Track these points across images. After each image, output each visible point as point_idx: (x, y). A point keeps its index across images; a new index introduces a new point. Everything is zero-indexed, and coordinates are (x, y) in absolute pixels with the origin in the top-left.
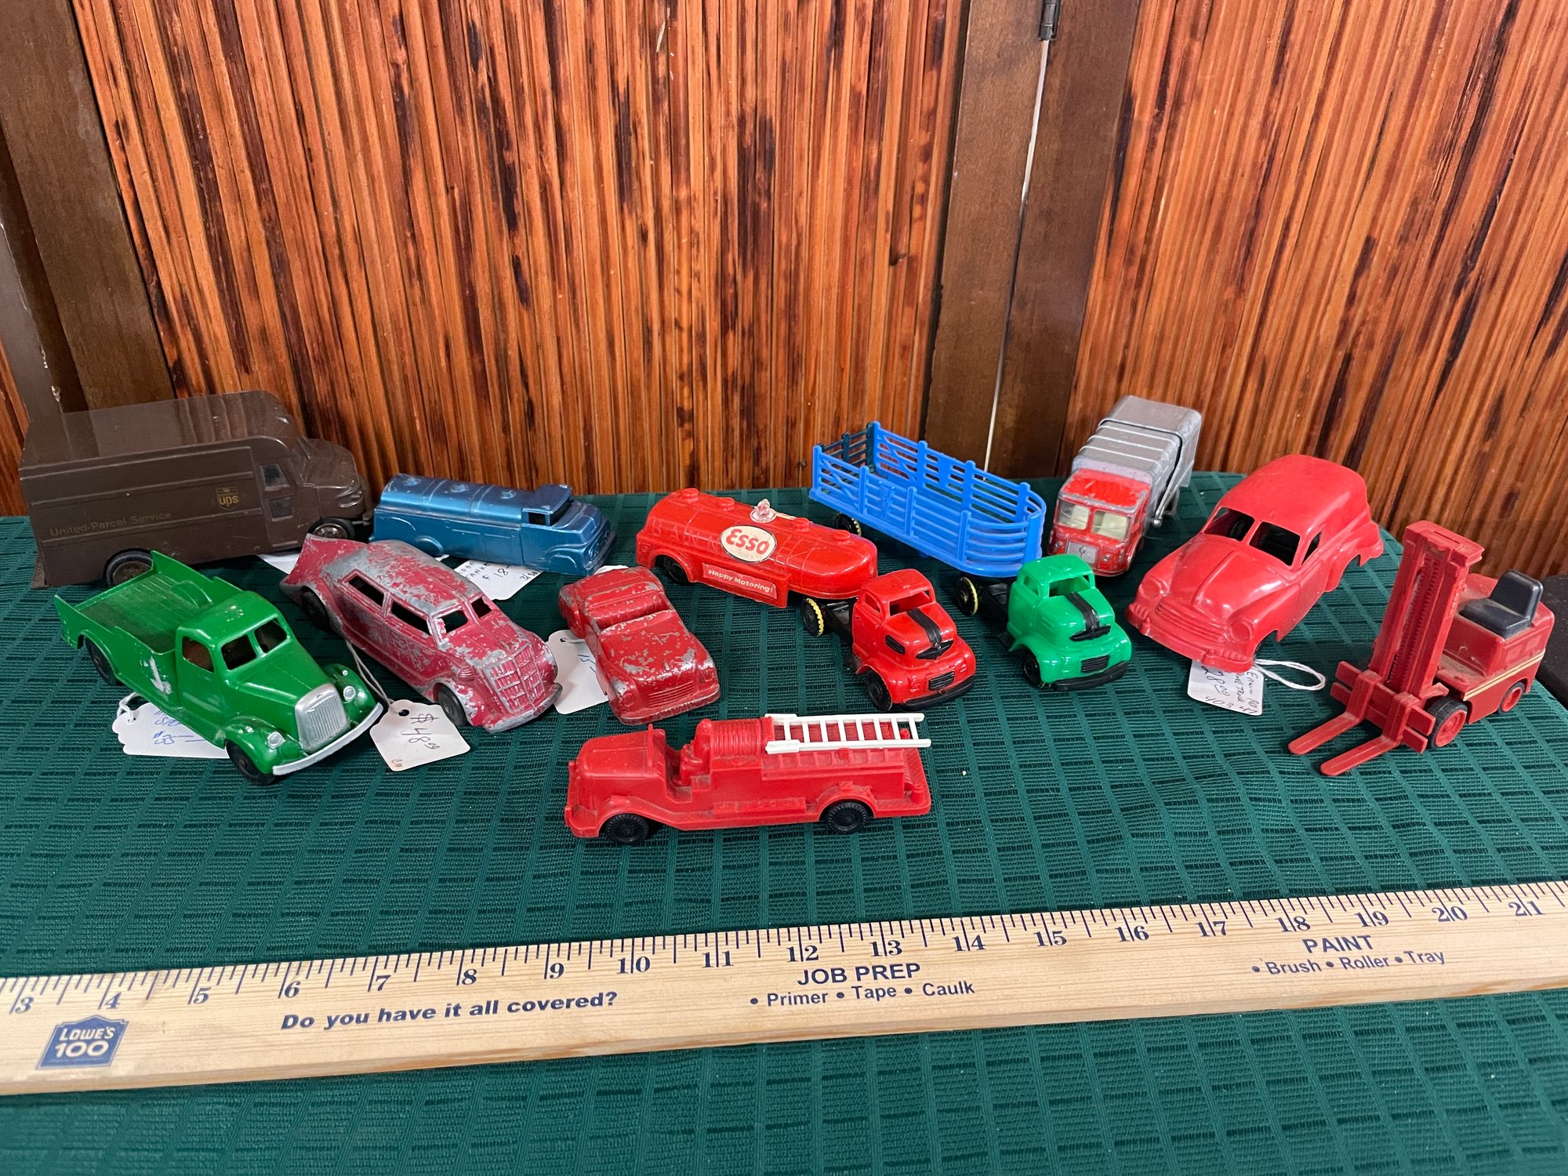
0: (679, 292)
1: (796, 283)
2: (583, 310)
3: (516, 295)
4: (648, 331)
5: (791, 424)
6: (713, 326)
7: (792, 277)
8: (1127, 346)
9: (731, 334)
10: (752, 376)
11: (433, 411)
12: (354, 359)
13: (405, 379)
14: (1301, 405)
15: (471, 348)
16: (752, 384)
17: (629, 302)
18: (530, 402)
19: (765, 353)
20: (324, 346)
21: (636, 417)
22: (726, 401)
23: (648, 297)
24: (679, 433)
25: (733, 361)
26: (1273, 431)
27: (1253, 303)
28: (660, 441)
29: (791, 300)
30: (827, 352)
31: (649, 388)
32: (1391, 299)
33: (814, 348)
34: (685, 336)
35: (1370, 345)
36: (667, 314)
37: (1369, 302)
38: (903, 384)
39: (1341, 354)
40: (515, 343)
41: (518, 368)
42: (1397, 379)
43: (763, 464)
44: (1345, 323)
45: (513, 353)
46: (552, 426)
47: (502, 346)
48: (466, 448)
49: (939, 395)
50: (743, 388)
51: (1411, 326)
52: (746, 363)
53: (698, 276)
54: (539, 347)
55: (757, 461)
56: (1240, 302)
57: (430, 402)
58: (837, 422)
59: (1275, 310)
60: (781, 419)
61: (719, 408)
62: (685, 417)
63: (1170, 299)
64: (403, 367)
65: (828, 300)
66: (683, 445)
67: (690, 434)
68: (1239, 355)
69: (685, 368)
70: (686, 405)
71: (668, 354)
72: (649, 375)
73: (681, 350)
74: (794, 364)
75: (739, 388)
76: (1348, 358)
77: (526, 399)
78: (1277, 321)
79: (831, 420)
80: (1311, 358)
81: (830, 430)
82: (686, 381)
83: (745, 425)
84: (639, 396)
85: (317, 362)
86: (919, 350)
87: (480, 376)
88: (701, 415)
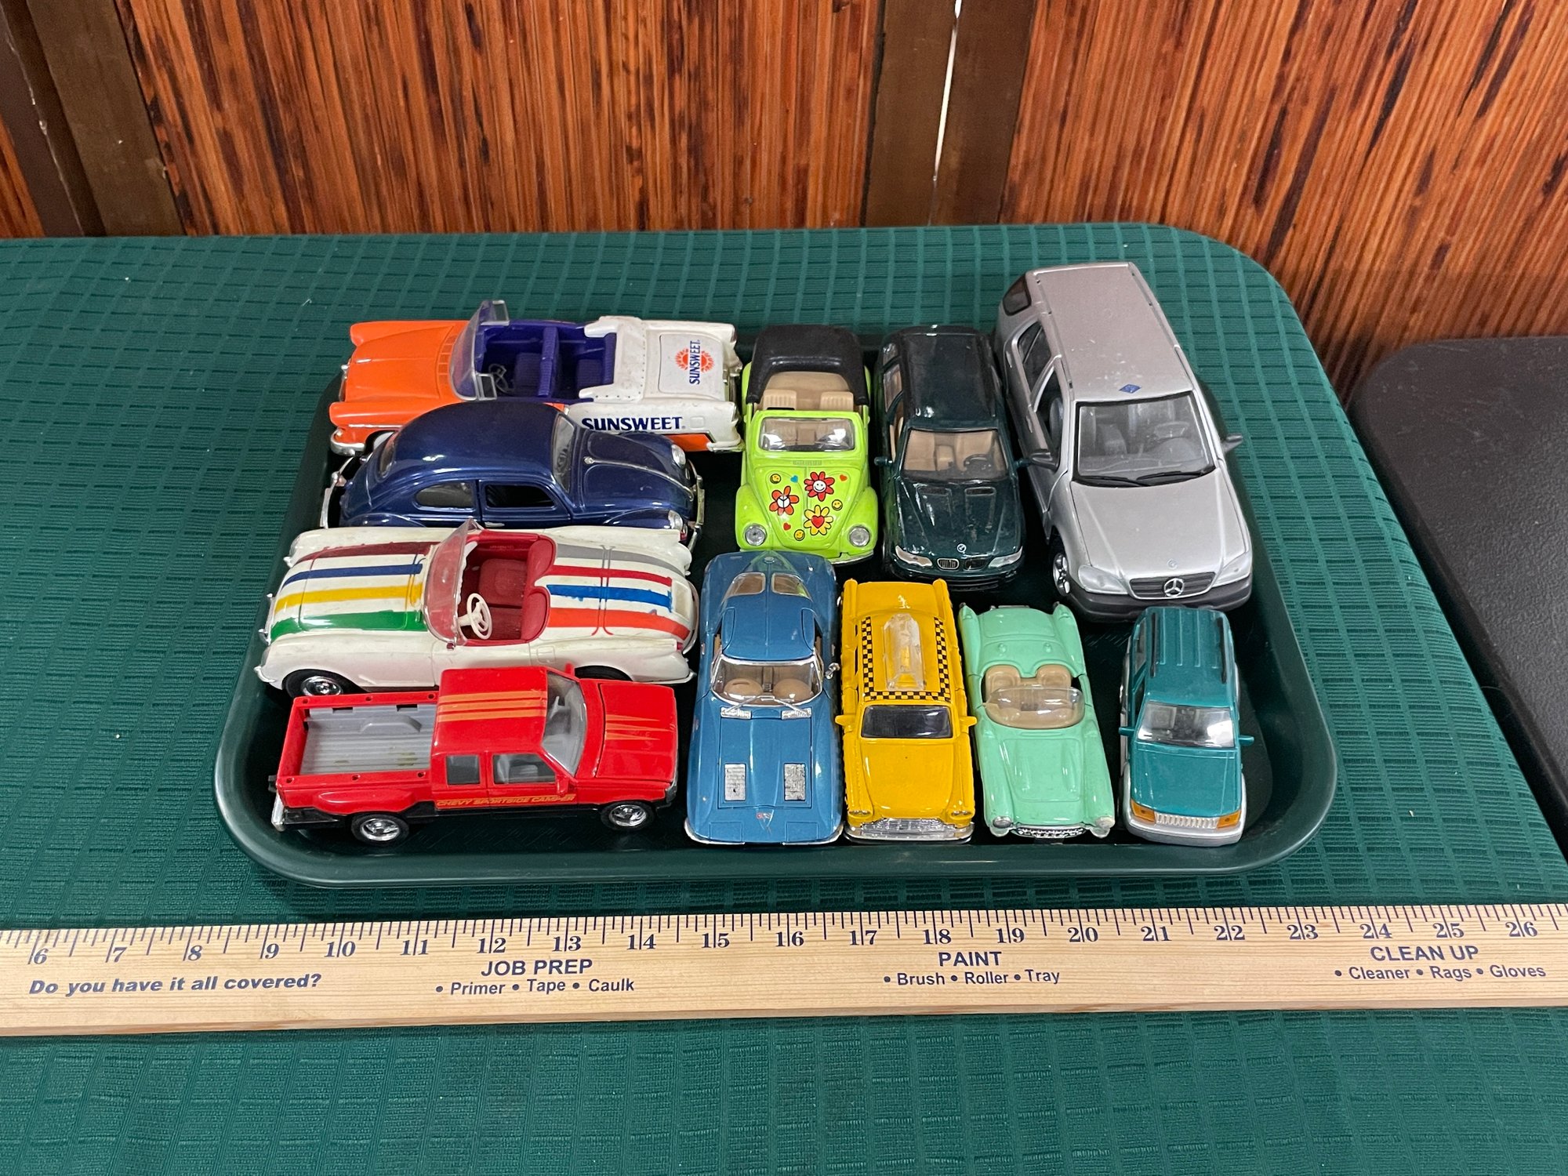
0: (627, 38)
1: (741, 31)
2: (534, 55)
3: (469, 39)
4: (596, 71)
5: (738, 162)
6: (659, 69)
7: (737, 24)
8: (1068, 93)
9: (677, 77)
10: (699, 116)
11: (393, 148)
12: (317, 98)
13: (366, 117)
14: (1239, 155)
15: (427, 90)
16: (699, 125)
17: (578, 48)
18: (485, 141)
19: (711, 95)
20: (289, 87)
21: (586, 156)
22: (674, 141)
23: (596, 42)
24: (627, 170)
25: (681, 102)
26: (1212, 179)
27: (1191, 56)
28: (610, 175)
29: (737, 43)
30: (772, 95)
31: (598, 125)
32: (1325, 57)
33: (759, 91)
34: (632, 78)
35: (1305, 101)
36: (614, 57)
37: (1303, 59)
38: (848, 125)
39: (1277, 108)
40: (470, 85)
41: (473, 108)
42: (1332, 134)
43: (711, 200)
44: (1281, 78)
45: (468, 94)
46: (506, 164)
47: (457, 85)
48: (425, 183)
49: (883, 138)
50: (690, 127)
51: (1344, 83)
52: (693, 105)
53: (644, 22)
54: (492, 88)
55: (705, 196)
56: (1179, 55)
57: (390, 139)
58: (784, 160)
59: (1213, 64)
60: (728, 158)
61: (667, 146)
62: (636, 155)
63: (1110, 50)
64: (364, 107)
65: (773, 45)
66: (632, 181)
67: (640, 171)
68: (1178, 106)
69: (633, 109)
70: (635, 144)
71: (616, 95)
72: (598, 116)
73: (629, 92)
74: (741, 104)
75: (686, 128)
76: (1284, 113)
77: (481, 136)
78: (1214, 75)
79: (778, 160)
80: (1248, 110)
81: (776, 169)
82: (634, 121)
83: (692, 163)
84: (589, 135)
85: (283, 101)
86: (864, 94)
87: (436, 116)
88: (649, 153)
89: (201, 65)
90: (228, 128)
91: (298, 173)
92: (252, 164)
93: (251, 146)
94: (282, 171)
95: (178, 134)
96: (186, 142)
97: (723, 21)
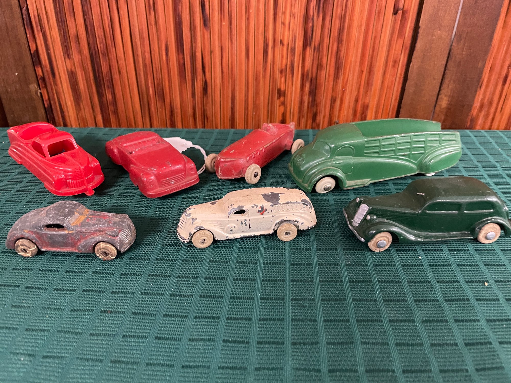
2: (235, 32)
3: (202, 22)
4: (266, 45)
5: (333, 100)
6: (299, 44)
7: (343, 18)
9: (308, 48)
10: (317, 73)
11: (158, 84)
12: (120, 54)
13: (145, 66)
15: (178, 51)
16: (316, 77)
17: (258, 29)
18: (206, 82)
19: (324, 61)
21: (257, 93)
22: (302, 86)
23: (268, 27)
24: (277, 102)
25: (308, 65)
28: (268, 106)
29: (341, 31)
30: (356, 62)
33: (350, 59)
34: (285, 49)
36: (277, 36)
38: (392, 81)
40: (200, 49)
41: (201, 64)
43: (318, 121)
45: (199, 55)
46: (216, 95)
47: (194, 50)
50: (311, 79)
52: (315, 66)
53: (294, 15)
54: (212, 53)
55: (315, 119)
57: (157, 79)
58: (357, 101)
60: (329, 97)
61: (299, 90)
62: (281, 93)
64: (144, 59)
65: (360, 32)
66: (279, 109)
67: (283, 104)
69: (284, 67)
70: (283, 88)
71: (275, 58)
72: (265, 70)
73: (282, 57)
74: (338, 68)
75: (309, 80)
77: (204, 80)
79: (354, 100)
81: (352, 105)
82: (283, 74)
83: (311, 99)
84: (259, 82)
85: (102, 54)
86: (403, 62)
87: (182, 67)
88: (289, 93)
89: (60, 31)
90: (73, 69)
91: (109, 97)
92: (85, 91)
93: (85, 81)
94: (100, 95)
95: (47, 71)
96: (51, 76)
97: (336, 17)
